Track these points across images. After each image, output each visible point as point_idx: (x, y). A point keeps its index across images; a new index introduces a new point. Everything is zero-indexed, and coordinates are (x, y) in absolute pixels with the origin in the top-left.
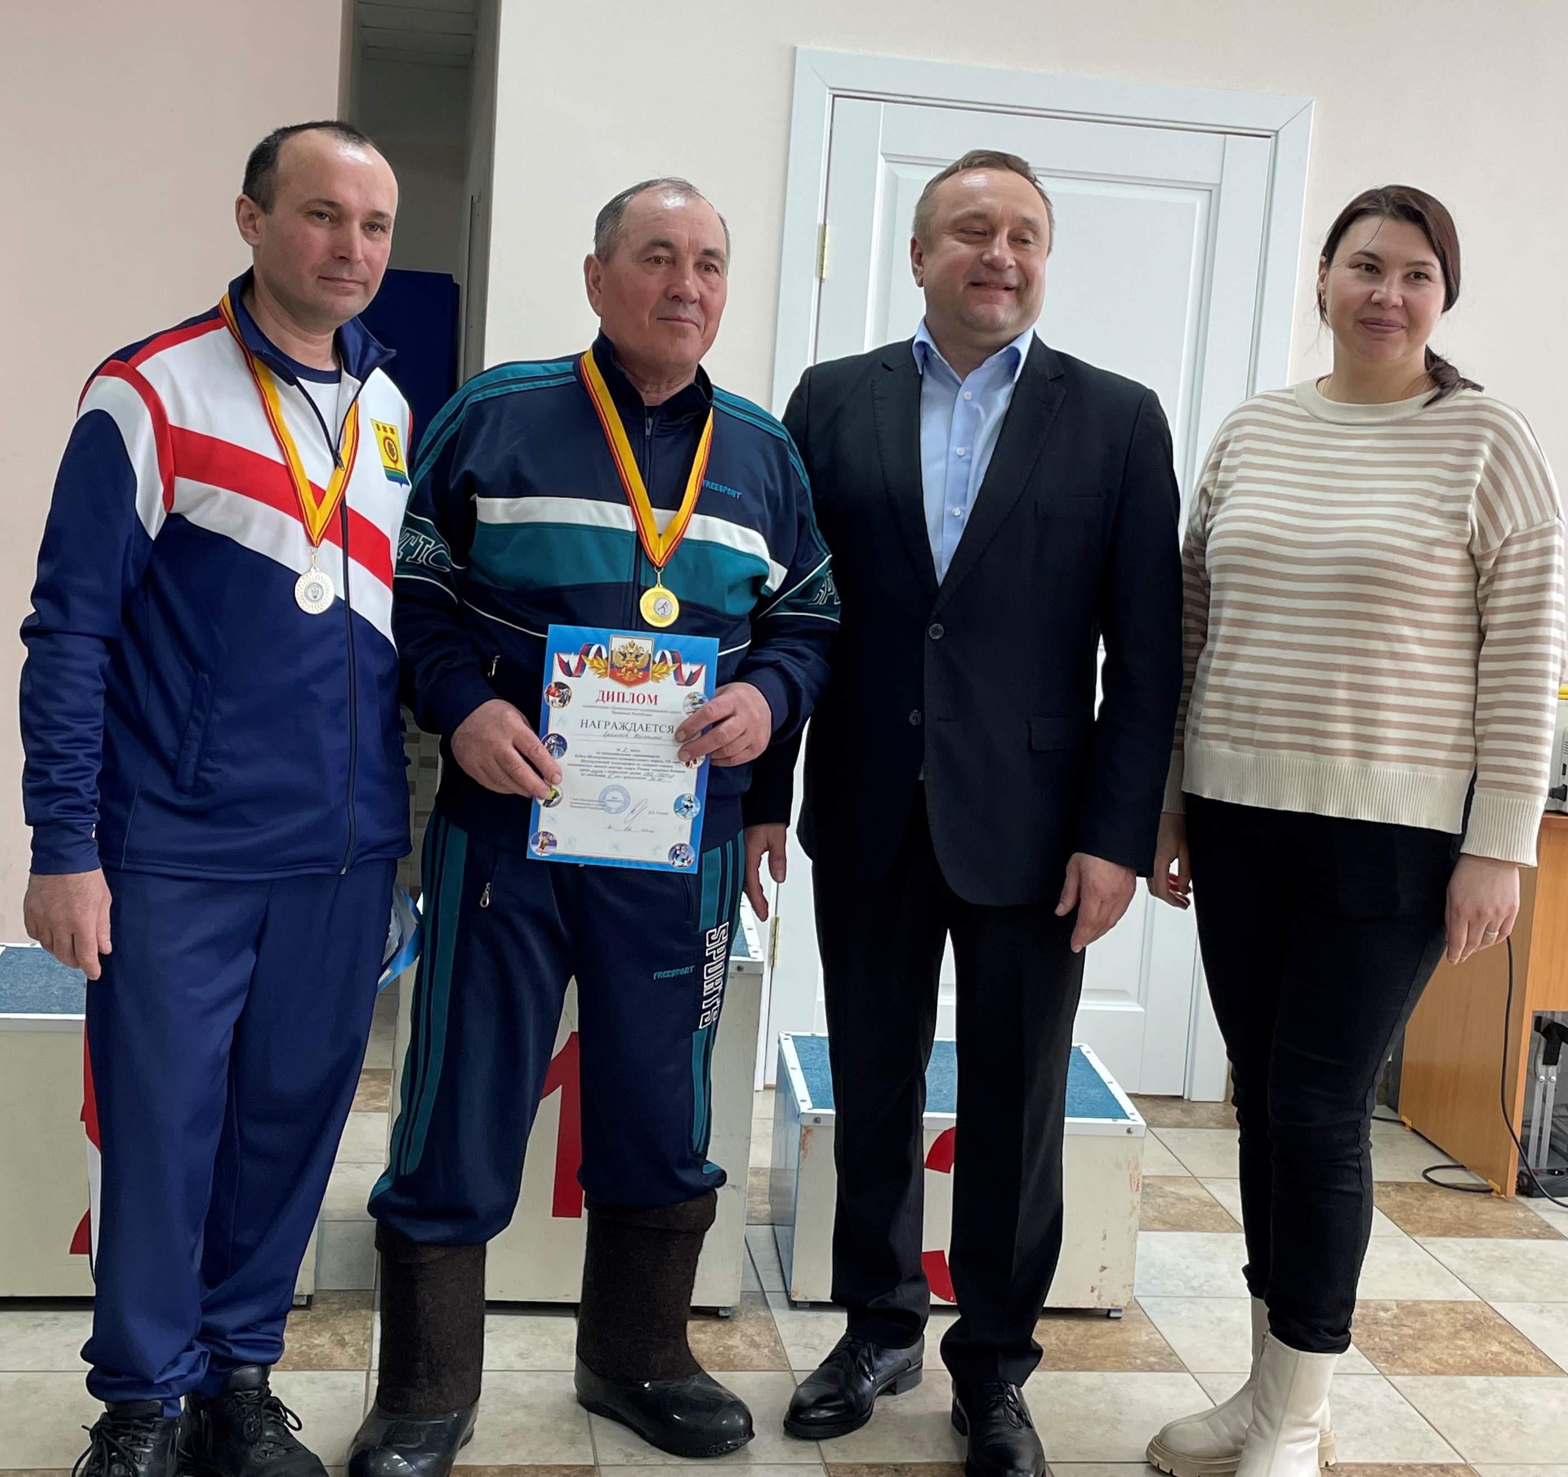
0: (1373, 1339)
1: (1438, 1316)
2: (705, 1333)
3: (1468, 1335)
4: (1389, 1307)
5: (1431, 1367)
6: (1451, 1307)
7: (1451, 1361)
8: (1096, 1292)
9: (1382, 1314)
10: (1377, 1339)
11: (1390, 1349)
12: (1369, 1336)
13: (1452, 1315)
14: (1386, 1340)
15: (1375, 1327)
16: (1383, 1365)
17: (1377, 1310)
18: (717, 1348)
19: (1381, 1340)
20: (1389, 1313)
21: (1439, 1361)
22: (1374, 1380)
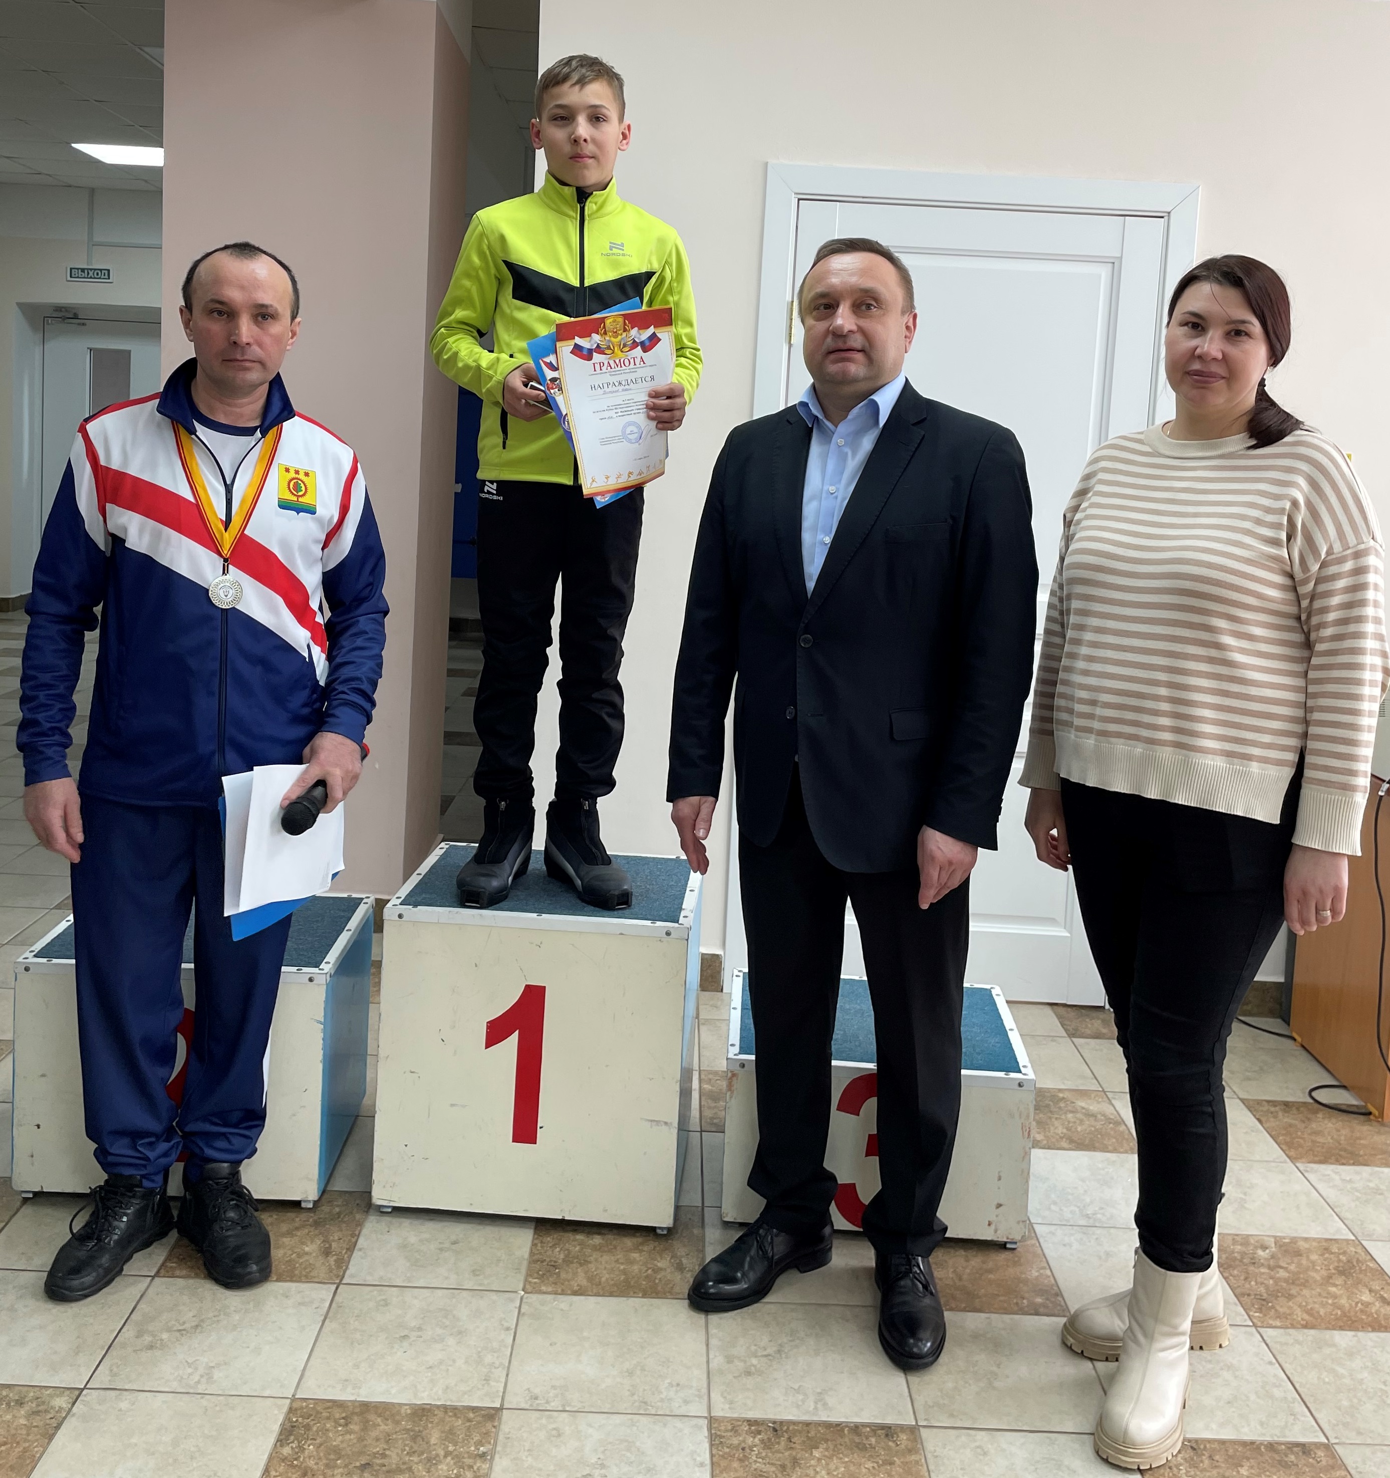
0: (1249, 1283)
1: (1314, 1257)
3: (1339, 1281)
4: (1269, 1243)
5: (1302, 1319)
6: (1326, 1245)
7: (1322, 1312)
8: (993, 1227)
9: (1260, 1252)
10: (1253, 1283)
11: (1266, 1295)
12: (1246, 1279)
13: (1327, 1255)
14: (1261, 1284)
15: (1251, 1268)
16: (1257, 1314)
17: (1256, 1248)
19: (1258, 1284)
20: (1267, 1251)
21: (1309, 1312)
22: (1248, 1332)
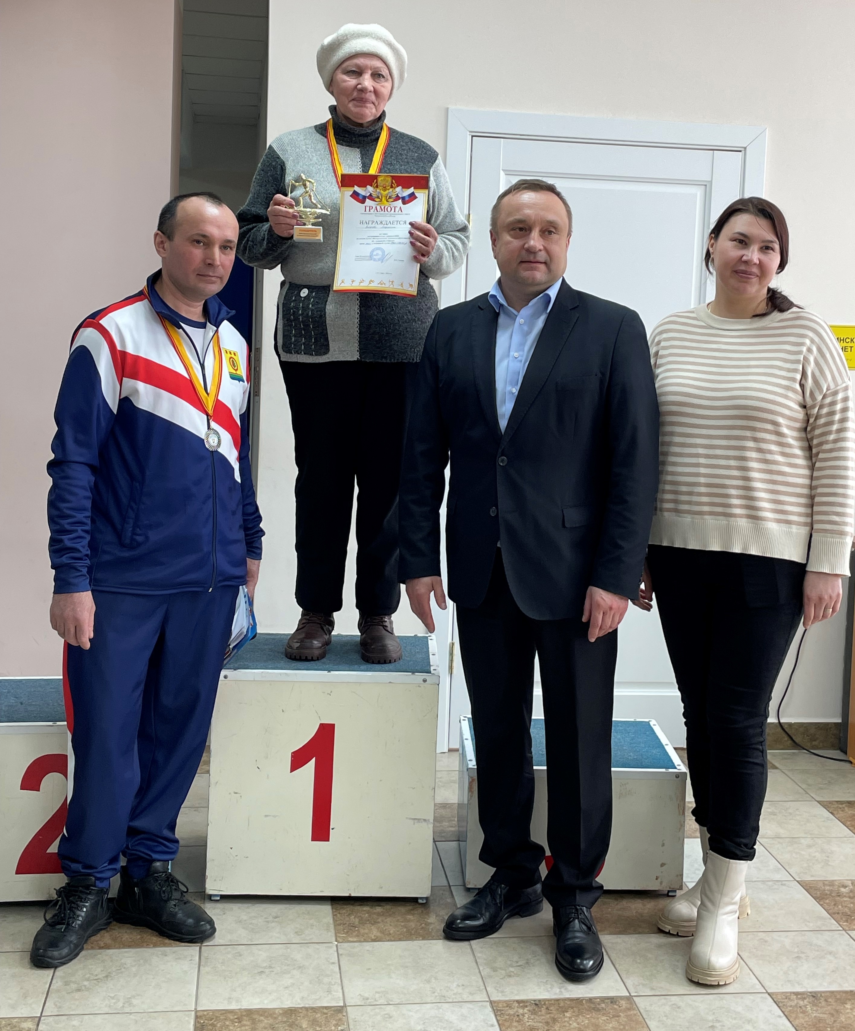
0: (838, 907)
2: (413, 915)
4: (847, 884)
8: (659, 880)
9: (843, 890)
10: (840, 907)
11: (849, 913)
12: (835, 905)
14: (846, 907)
15: (838, 898)
16: (845, 924)
17: (839, 887)
18: (421, 925)
19: (842, 907)
20: (847, 888)
22: (839, 934)
